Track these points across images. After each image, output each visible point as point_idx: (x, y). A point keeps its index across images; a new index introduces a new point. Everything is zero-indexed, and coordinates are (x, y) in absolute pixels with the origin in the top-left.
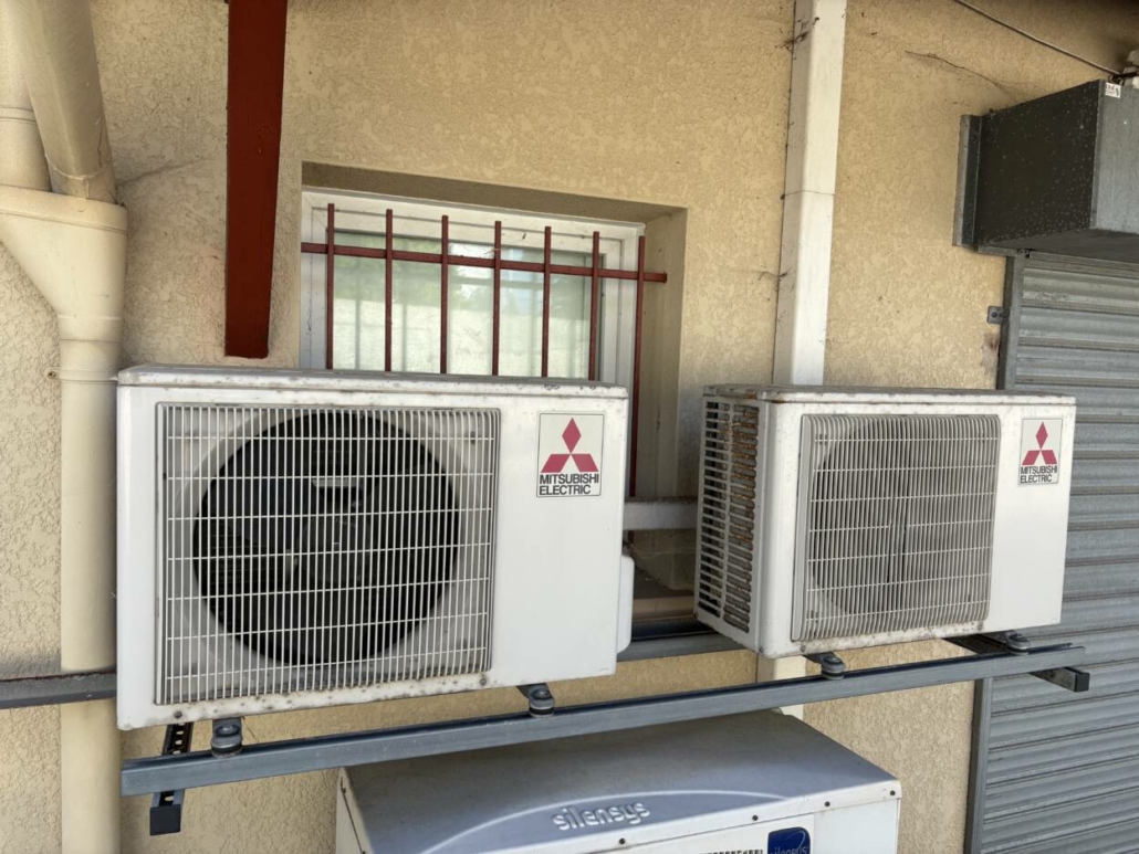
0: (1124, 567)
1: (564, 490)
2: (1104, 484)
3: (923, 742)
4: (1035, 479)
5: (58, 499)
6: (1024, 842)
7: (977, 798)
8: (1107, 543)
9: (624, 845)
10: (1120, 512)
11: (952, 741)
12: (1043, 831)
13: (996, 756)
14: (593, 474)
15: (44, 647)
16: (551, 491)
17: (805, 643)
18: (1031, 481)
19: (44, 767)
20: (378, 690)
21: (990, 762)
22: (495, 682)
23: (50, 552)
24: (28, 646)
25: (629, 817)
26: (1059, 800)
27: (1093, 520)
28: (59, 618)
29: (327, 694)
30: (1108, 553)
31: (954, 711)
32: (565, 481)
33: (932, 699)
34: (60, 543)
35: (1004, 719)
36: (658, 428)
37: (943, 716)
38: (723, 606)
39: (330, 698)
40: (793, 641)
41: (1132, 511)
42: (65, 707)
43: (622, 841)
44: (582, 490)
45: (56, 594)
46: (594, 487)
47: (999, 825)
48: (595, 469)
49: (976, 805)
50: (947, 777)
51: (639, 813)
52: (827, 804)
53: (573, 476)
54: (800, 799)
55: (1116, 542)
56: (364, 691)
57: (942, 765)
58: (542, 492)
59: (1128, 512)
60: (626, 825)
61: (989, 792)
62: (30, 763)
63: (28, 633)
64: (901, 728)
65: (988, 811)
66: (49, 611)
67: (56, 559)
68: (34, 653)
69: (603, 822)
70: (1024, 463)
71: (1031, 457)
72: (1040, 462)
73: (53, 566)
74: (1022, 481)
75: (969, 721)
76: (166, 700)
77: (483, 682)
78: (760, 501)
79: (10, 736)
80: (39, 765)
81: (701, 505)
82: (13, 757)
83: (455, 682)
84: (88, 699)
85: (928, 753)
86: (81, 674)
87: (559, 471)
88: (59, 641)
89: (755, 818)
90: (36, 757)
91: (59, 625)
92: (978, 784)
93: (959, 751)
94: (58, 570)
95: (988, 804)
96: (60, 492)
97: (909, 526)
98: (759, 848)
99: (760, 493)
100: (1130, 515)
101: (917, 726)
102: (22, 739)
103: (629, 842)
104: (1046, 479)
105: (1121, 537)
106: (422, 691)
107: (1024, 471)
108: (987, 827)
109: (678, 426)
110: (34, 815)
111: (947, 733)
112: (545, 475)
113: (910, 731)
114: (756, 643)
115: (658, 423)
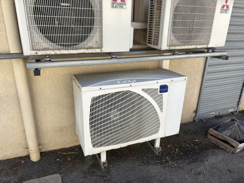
0: (239, 43)
1: (117, 6)
2: (238, 23)
3: (192, 79)
4: (224, 12)
5: (3, 15)
6: (210, 99)
7: (202, 90)
8: (236, 37)
9: (131, 86)
10: (240, 30)
11: (198, 79)
12: (214, 97)
13: (207, 82)
14: (124, 3)
15: (6, 50)
16: (115, 7)
17: (170, 47)
18: (223, 12)
19: (11, 76)
20: (79, 51)
21: (205, 83)
22: (104, 51)
23: (3, 28)
24: (3, 49)
25: (132, 81)
26: (218, 91)
27: (234, 32)
28: (8, 44)
29: (68, 51)
30: (236, 39)
31: (199, 72)
32: (118, 4)
33: (195, 70)
34: (5, 26)
35: (209, 74)
36: (139, 6)
37: (197, 73)
38: (153, 41)
39: (69, 52)
40: (167, 46)
41: (243, 30)
42: (13, 60)
43: (131, 85)
44: (122, 7)
45: (7, 38)
46: (124, 6)
47: (205, 95)
48: (125, 2)
49: (201, 91)
50: (196, 86)
51: (134, 81)
52: (172, 80)
53: (120, 3)
54: (167, 79)
55: (238, 37)
56: (76, 51)
57: (196, 83)
58: (113, 7)
59: (242, 30)
60: (131, 82)
61: (204, 89)
62: (8, 75)
63: (2, 47)
64: (188, 76)
65: (203, 92)
66: (6, 42)
67: (5, 30)
68: (4, 51)
69: (127, 82)
70: (222, 8)
71: (223, 6)
72: (225, 8)
73: (4, 31)
74: (221, 12)
75: (202, 75)
76: (33, 50)
77: (101, 51)
78: (162, 14)
79: (2, 69)
80: (10, 75)
81: (148, 24)
82: (4, 74)
83: (95, 50)
84: (17, 58)
85: (193, 81)
86: (15, 54)
87: (116, 1)
88: (9, 49)
89: (157, 82)
90: (9, 74)
91: (8, 45)
92: (202, 87)
93: (199, 81)
94: (6, 32)
95: (204, 91)
96: (3, 13)
97: (195, 20)
98: (158, 88)
99: (162, 12)
100: (242, 31)
101: (191, 75)
102: (5, 70)
103: (132, 85)
104: (226, 12)
105: (239, 36)
106: (88, 52)
107: (222, 10)
108: (203, 96)
109: (144, 4)
110: (11, 85)
111: (197, 77)
112: (113, 2)
113: (190, 76)
114: (160, 47)
115: (140, 5)
